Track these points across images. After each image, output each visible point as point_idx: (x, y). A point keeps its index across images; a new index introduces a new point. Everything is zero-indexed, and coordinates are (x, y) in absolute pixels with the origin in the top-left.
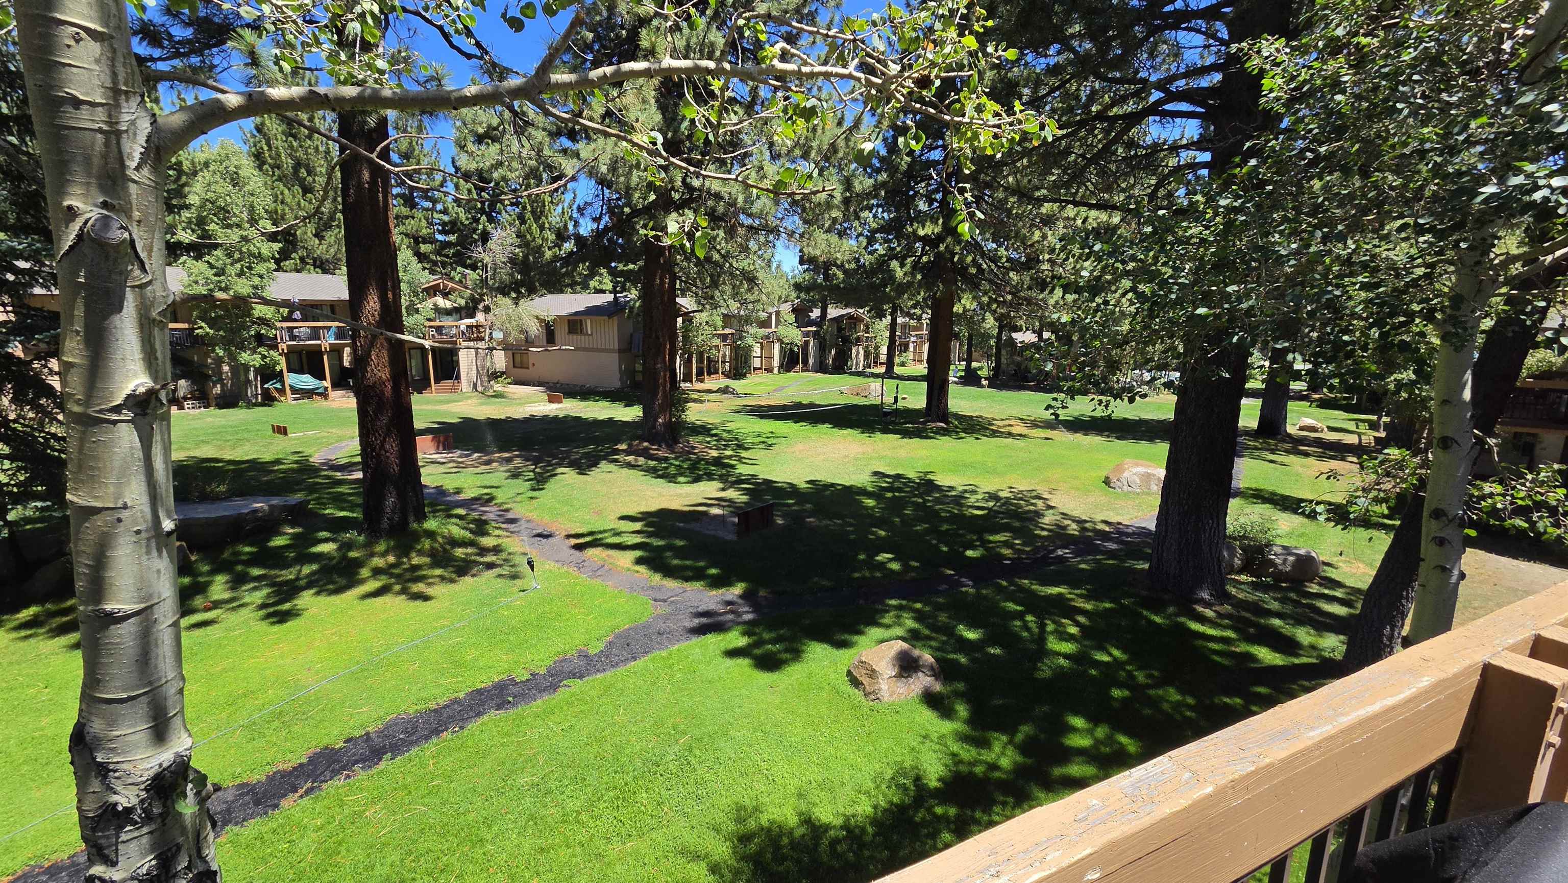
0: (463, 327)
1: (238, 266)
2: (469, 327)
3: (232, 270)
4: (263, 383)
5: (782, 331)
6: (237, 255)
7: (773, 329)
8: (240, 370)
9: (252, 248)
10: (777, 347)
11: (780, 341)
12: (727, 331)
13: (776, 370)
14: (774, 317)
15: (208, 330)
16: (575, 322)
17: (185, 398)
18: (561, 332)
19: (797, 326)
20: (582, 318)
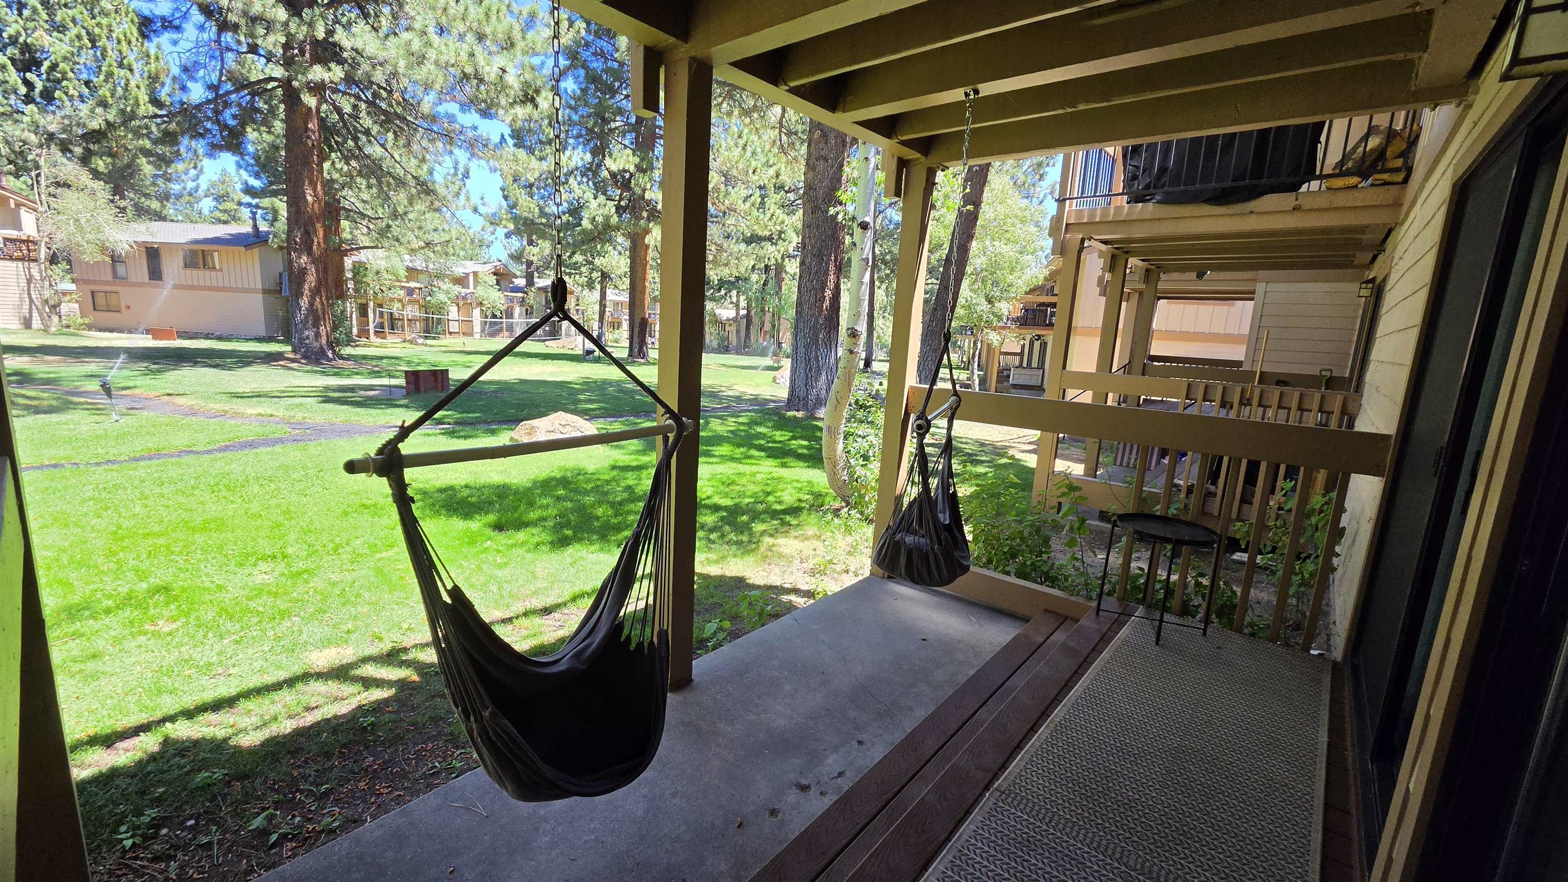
5: (481, 291)
7: (471, 289)
10: (477, 311)
11: (479, 304)
12: (413, 285)
13: (477, 336)
14: (471, 278)
16: (194, 251)
18: (172, 267)
19: (499, 290)
20: (206, 247)
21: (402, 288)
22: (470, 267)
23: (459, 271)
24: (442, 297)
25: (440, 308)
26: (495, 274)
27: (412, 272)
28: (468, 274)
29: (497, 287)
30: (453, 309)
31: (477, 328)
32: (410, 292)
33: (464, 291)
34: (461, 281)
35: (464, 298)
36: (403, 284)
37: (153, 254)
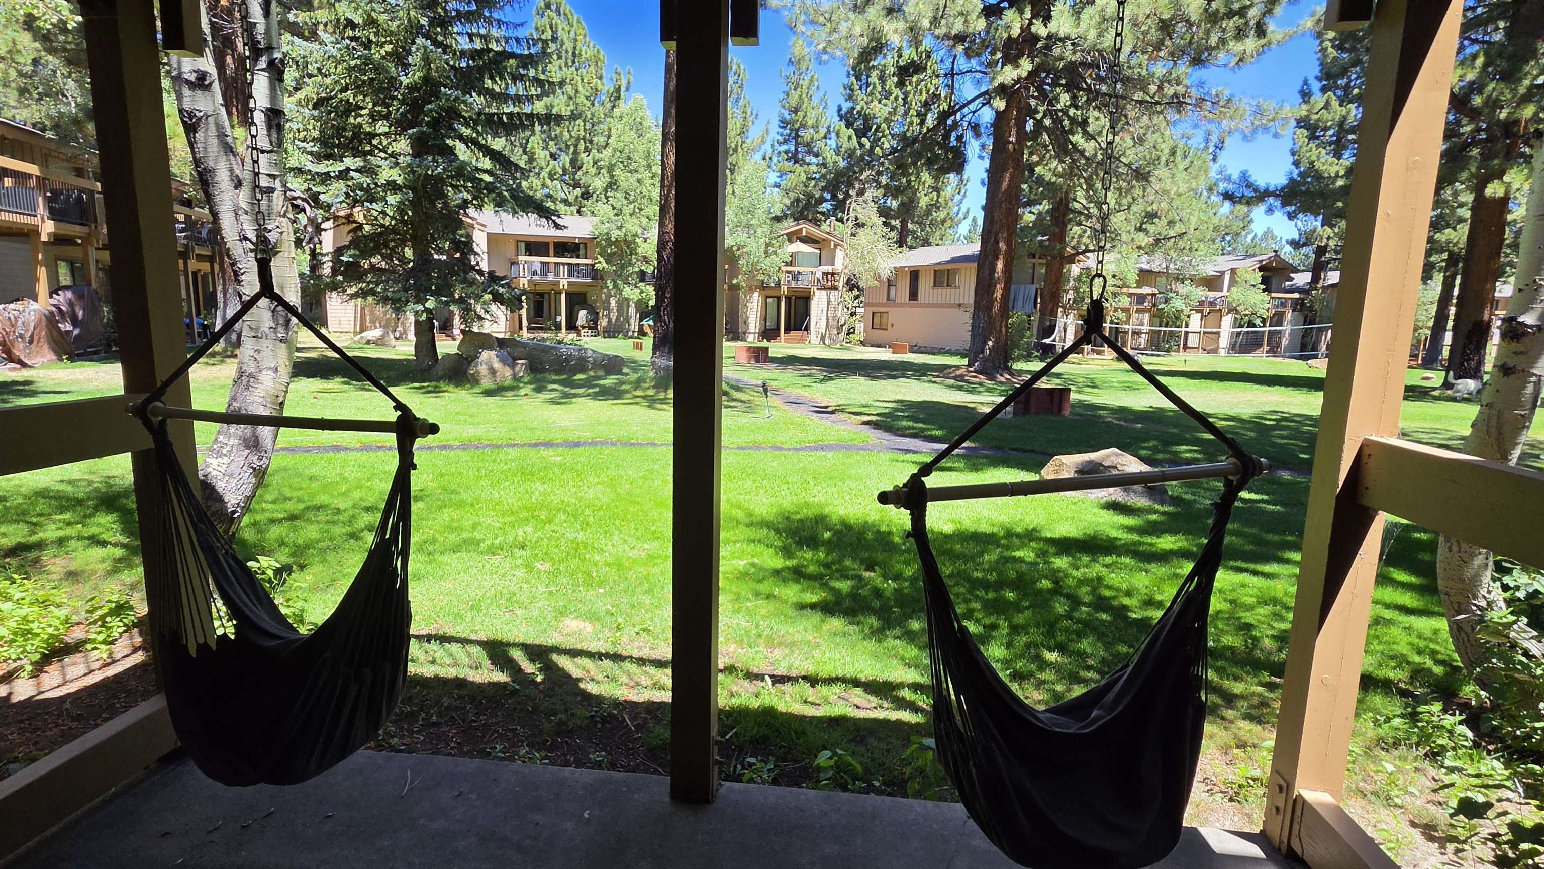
0: (819, 275)
1: (632, 206)
2: (825, 274)
3: (627, 210)
4: (641, 320)
5: (1236, 295)
6: (631, 198)
7: (1225, 292)
8: (623, 303)
9: (644, 190)
10: (1227, 321)
11: (1233, 310)
12: (1146, 290)
13: (1222, 352)
14: (1227, 278)
15: (605, 265)
16: (942, 271)
17: (583, 327)
18: (925, 284)
19: (1264, 291)
20: (950, 267)
21: (1130, 295)
22: (1224, 264)
23: (1209, 270)
24: (1178, 303)
25: (1176, 318)
26: (1261, 269)
27: (1145, 276)
28: (1223, 273)
29: (1263, 287)
30: (1196, 318)
31: (1224, 341)
32: (1141, 298)
33: (1212, 295)
34: (1212, 283)
35: (1212, 304)
36: (1131, 291)
37: (915, 275)
